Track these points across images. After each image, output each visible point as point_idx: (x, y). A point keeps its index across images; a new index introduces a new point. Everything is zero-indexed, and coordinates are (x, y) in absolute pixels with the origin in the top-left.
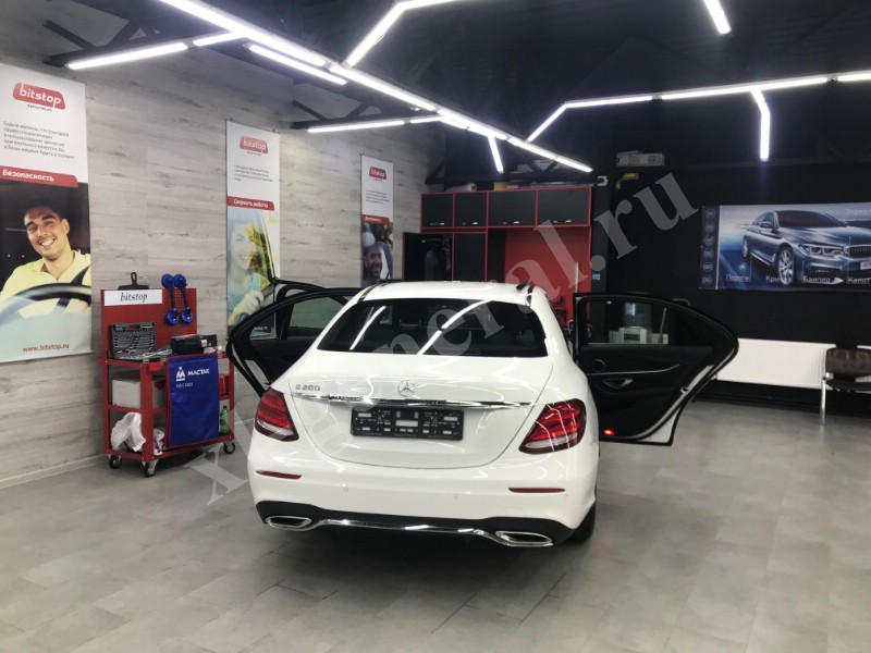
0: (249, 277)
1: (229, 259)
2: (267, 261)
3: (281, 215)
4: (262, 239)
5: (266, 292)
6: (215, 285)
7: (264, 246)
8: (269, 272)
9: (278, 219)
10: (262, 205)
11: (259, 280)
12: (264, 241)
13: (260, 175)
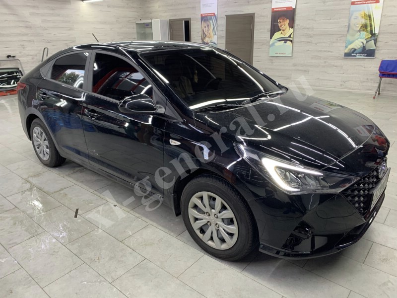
0: (359, 33)
1: (349, 27)
2: (371, 26)
5: (368, 40)
7: (370, 20)
8: (371, 31)
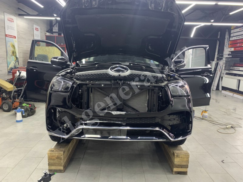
1: (7, 52)
3: (18, 40)
4: (14, 46)
6: (4, 59)
9: (17, 41)
10: (13, 37)
11: (14, 58)
12: (14, 47)
13: (12, 28)
